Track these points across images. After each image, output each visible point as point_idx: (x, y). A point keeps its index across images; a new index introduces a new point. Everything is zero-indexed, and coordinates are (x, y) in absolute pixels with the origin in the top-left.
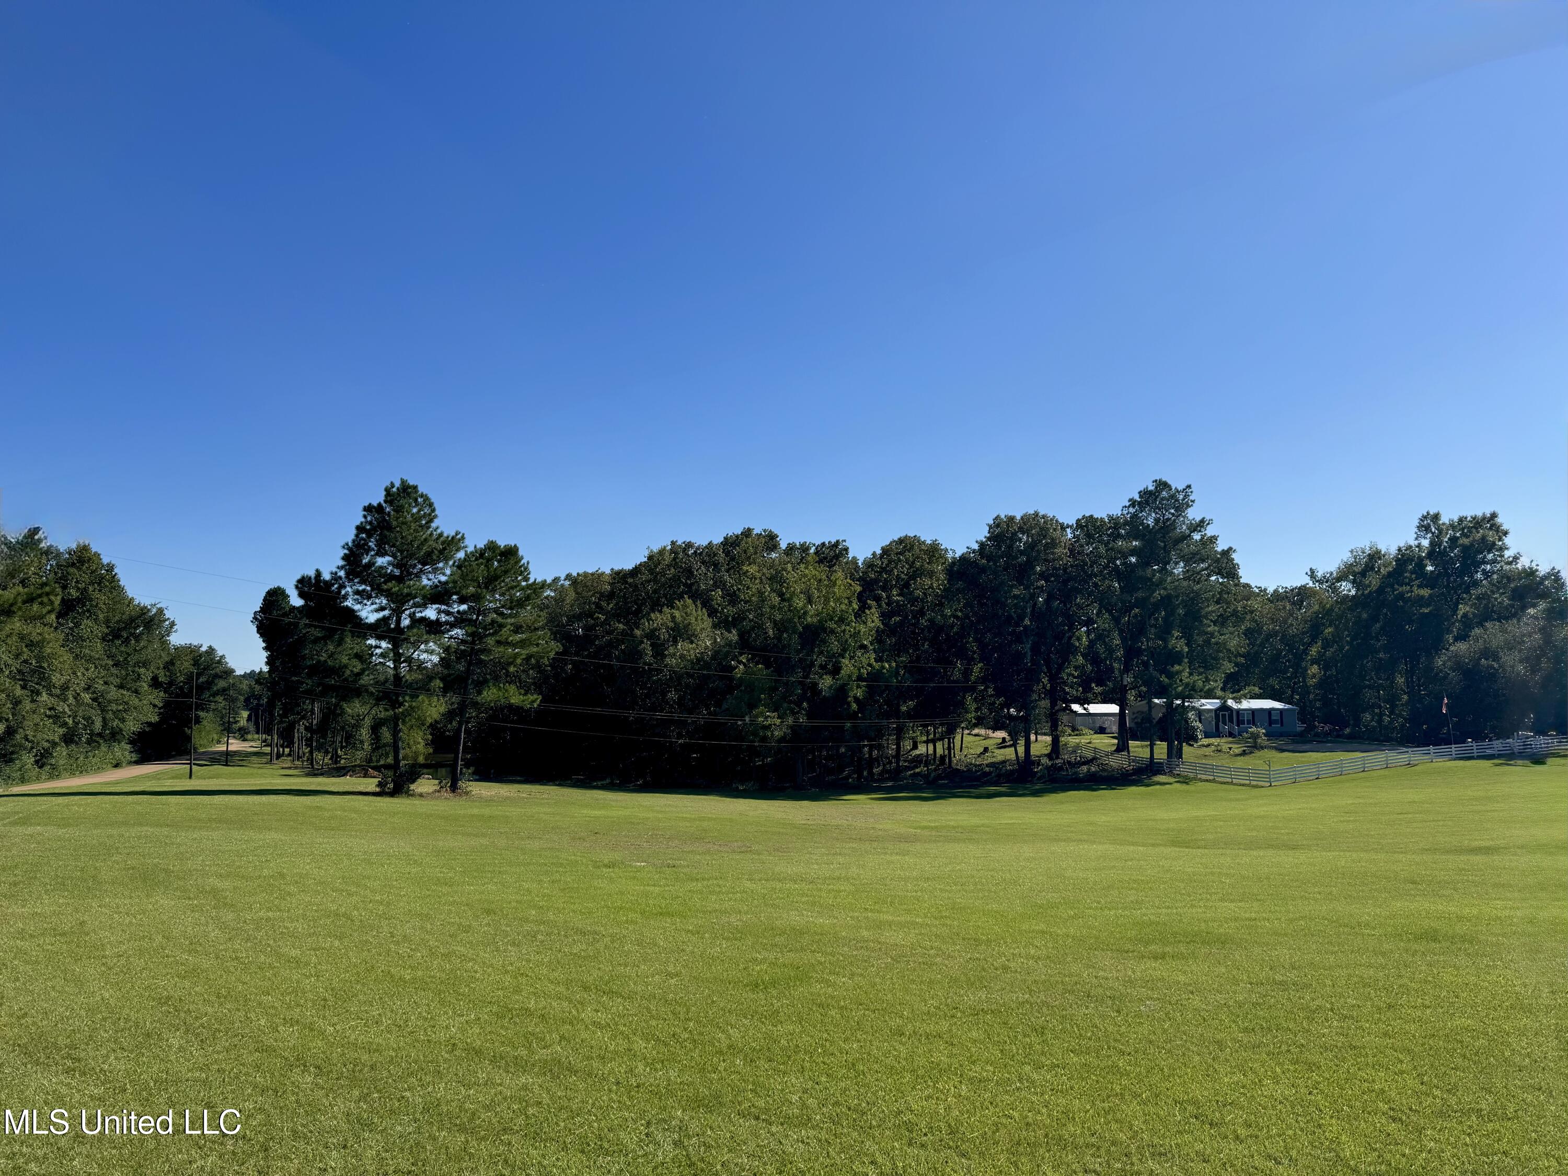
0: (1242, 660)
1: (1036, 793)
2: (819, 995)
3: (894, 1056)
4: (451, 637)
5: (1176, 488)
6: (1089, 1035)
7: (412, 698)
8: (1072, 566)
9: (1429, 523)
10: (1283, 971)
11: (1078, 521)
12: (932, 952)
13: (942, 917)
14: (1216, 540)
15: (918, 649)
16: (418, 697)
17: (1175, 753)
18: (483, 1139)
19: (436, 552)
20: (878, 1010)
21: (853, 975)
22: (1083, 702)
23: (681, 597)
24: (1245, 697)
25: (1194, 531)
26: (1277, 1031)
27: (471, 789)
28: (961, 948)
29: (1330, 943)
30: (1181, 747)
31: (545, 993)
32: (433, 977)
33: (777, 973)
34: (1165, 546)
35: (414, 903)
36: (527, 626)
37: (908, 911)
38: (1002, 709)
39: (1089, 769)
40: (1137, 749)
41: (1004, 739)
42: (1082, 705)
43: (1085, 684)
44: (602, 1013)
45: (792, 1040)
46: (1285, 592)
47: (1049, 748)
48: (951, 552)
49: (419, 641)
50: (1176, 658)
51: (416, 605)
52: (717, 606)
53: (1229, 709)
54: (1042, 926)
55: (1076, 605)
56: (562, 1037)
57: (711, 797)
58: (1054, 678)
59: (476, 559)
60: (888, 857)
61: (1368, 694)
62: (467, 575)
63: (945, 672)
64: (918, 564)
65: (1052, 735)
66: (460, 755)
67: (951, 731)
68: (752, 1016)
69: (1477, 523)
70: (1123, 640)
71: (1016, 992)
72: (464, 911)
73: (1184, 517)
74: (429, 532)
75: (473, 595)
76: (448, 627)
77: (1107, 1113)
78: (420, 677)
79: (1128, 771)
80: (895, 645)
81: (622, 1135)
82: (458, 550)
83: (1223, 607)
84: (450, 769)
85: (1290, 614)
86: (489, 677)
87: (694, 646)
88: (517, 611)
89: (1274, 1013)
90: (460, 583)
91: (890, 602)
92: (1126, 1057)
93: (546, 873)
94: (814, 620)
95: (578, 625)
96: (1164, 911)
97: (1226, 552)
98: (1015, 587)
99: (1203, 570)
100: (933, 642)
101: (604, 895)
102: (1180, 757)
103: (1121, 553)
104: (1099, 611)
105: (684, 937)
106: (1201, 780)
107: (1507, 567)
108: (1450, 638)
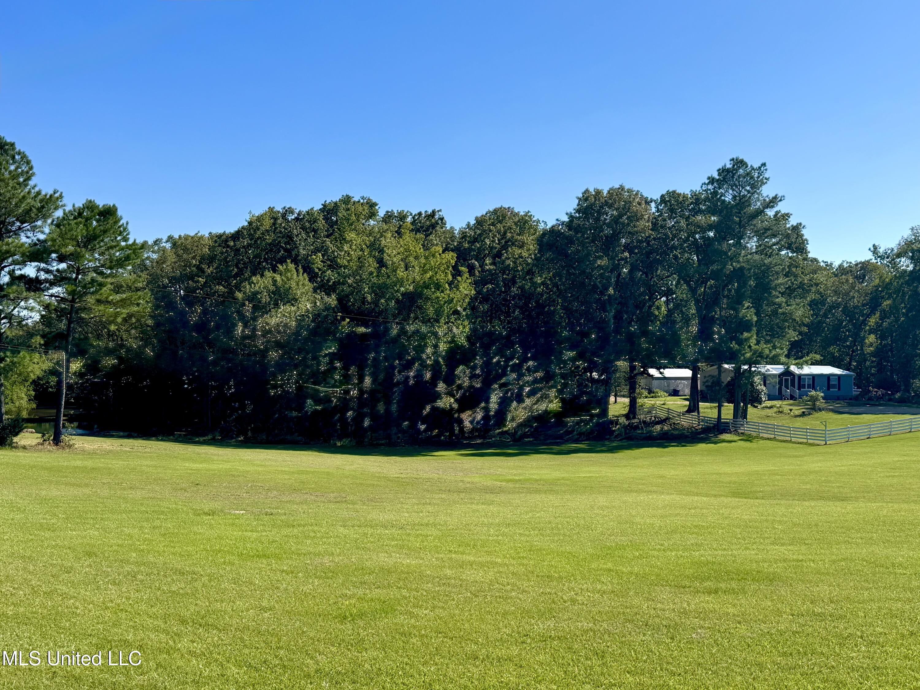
0: (805, 329)
1: (612, 450)
2: (403, 626)
3: (467, 677)
4: (52, 296)
5: (751, 166)
6: (644, 658)
7: (14, 354)
8: (654, 239)
10: (822, 604)
11: (662, 196)
12: (509, 587)
13: (519, 558)
14: (789, 217)
15: (510, 316)
16: (19, 353)
17: (740, 414)
19: (34, 210)
20: (456, 637)
21: (434, 607)
22: (660, 366)
23: (282, 261)
24: (806, 363)
25: (767, 208)
26: (812, 655)
27: (74, 442)
28: (535, 584)
29: (866, 581)
30: (747, 408)
31: (143, 627)
32: (35, 613)
33: (364, 607)
34: (740, 221)
35: (17, 546)
36: (128, 285)
37: (489, 553)
38: (586, 372)
39: (662, 428)
40: (706, 410)
42: (658, 369)
44: (198, 644)
45: (375, 664)
46: (849, 266)
47: (627, 409)
48: (542, 224)
49: (19, 298)
50: (746, 326)
51: (14, 263)
52: (317, 270)
53: (792, 374)
54: (610, 565)
55: (657, 276)
56: (159, 665)
57: (310, 453)
59: (75, 218)
60: (474, 507)
62: (66, 233)
64: (509, 235)
65: (630, 397)
66: (62, 410)
68: (340, 644)
70: (698, 310)
71: (581, 622)
72: (66, 554)
73: (759, 194)
74: (27, 190)
75: (72, 254)
76: (47, 285)
78: (21, 333)
79: (697, 429)
80: (487, 312)
82: (56, 208)
83: (791, 280)
84: (53, 423)
85: (853, 287)
86: (90, 335)
87: (293, 309)
88: (117, 271)
89: (811, 640)
90: (59, 241)
91: (483, 271)
92: (677, 678)
93: (147, 520)
94: (411, 288)
95: (180, 287)
96: (720, 552)
97: (797, 228)
98: (600, 258)
99: (774, 244)
100: (524, 309)
101: (203, 539)
102: (745, 417)
103: (699, 227)
104: (678, 283)
105: (279, 576)
106: (763, 438)
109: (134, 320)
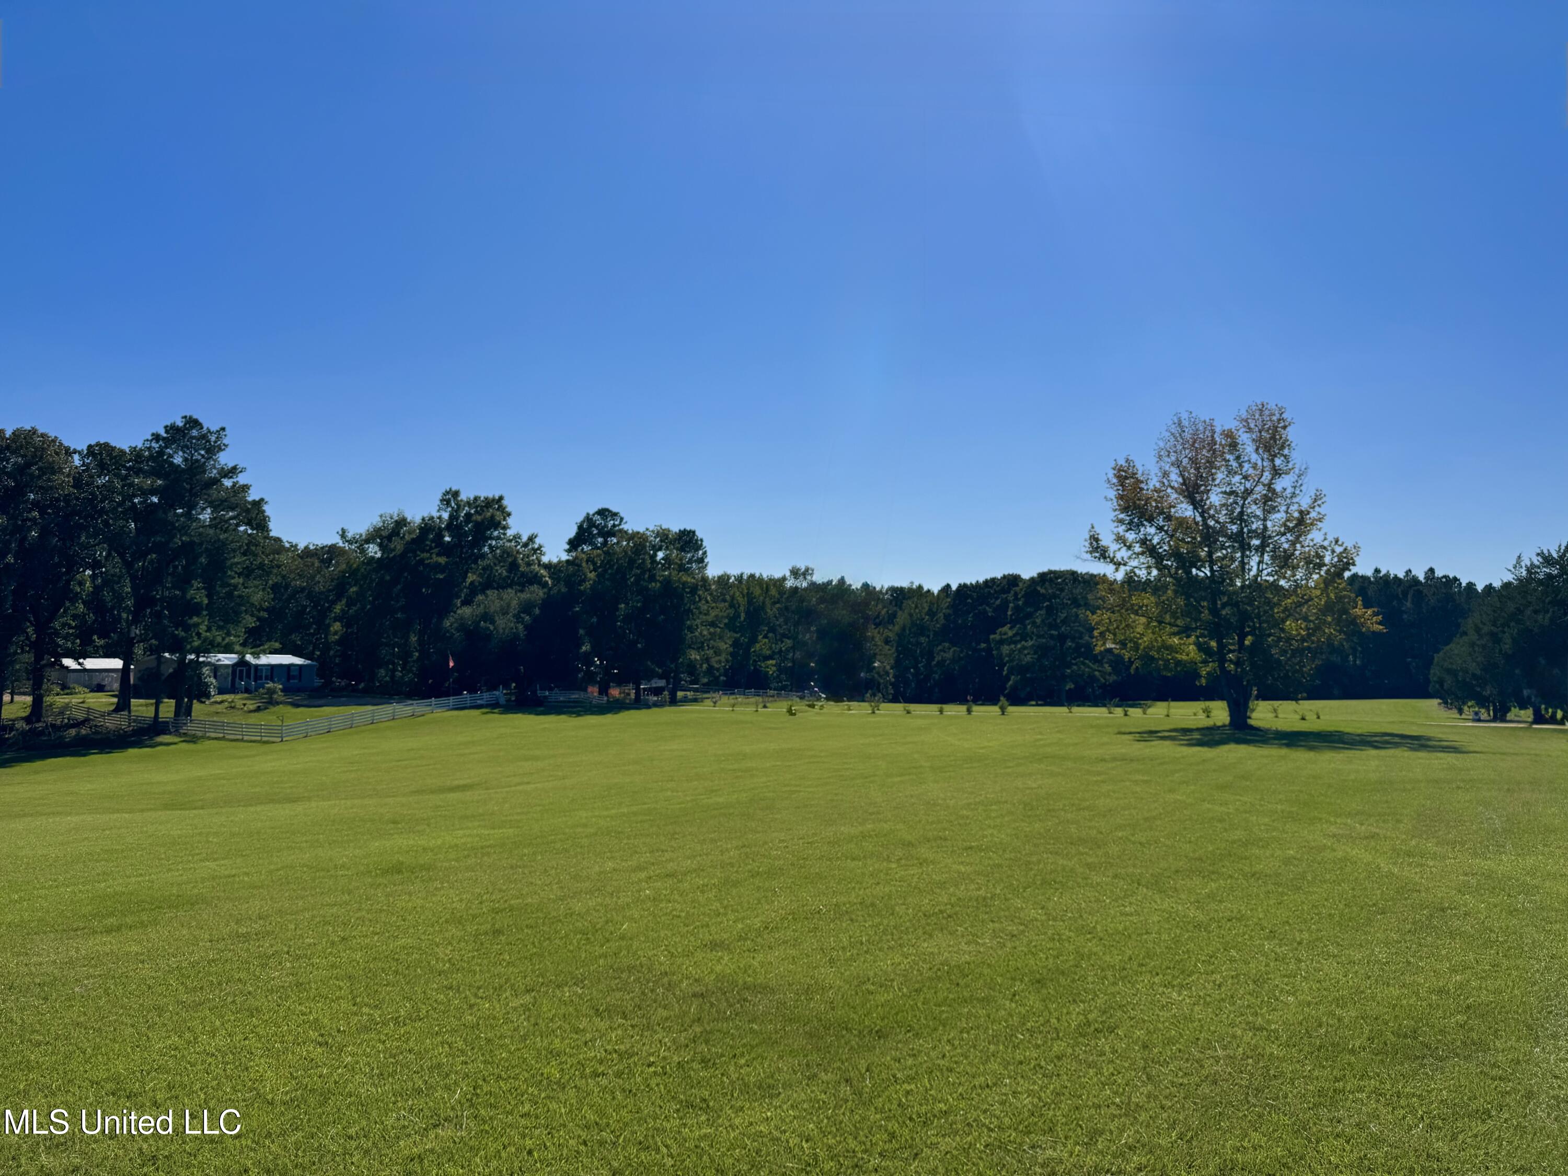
0: (265, 615)
5: (208, 429)
8: (77, 498)
9: (450, 497)
10: (248, 923)
14: (249, 488)
17: (183, 711)
22: (78, 656)
24: (264, 652)
25: (225, 477)
26: (227, 984)
29: (303, 888)
30: (191, 704)
34: (192, 489)
39: (78, 732)
40: (139, 708)
42: (77, 659)
43: (85, 636)
46: (315, 549)
47: (28, 710)
50: (196, 609)
53: (247, 664)
55: (78, 544)
58: (42, 627)
61: (384, 651)
65: (33, 695)
69: (488, 503)
70: (135, 588)
73: (215, 461)
79: (126, 732)
83: (249, 559)
85: (318, 571)
89: (228, 967)
92: (42, 1048)
96: (133, 880)
97: (258, 504)
99: (231, 518)
102: (190, 715)
103: (140, 490)
104: (109, 555)
106: (210, 738)
107: (508, 544)
108: (459, 602)
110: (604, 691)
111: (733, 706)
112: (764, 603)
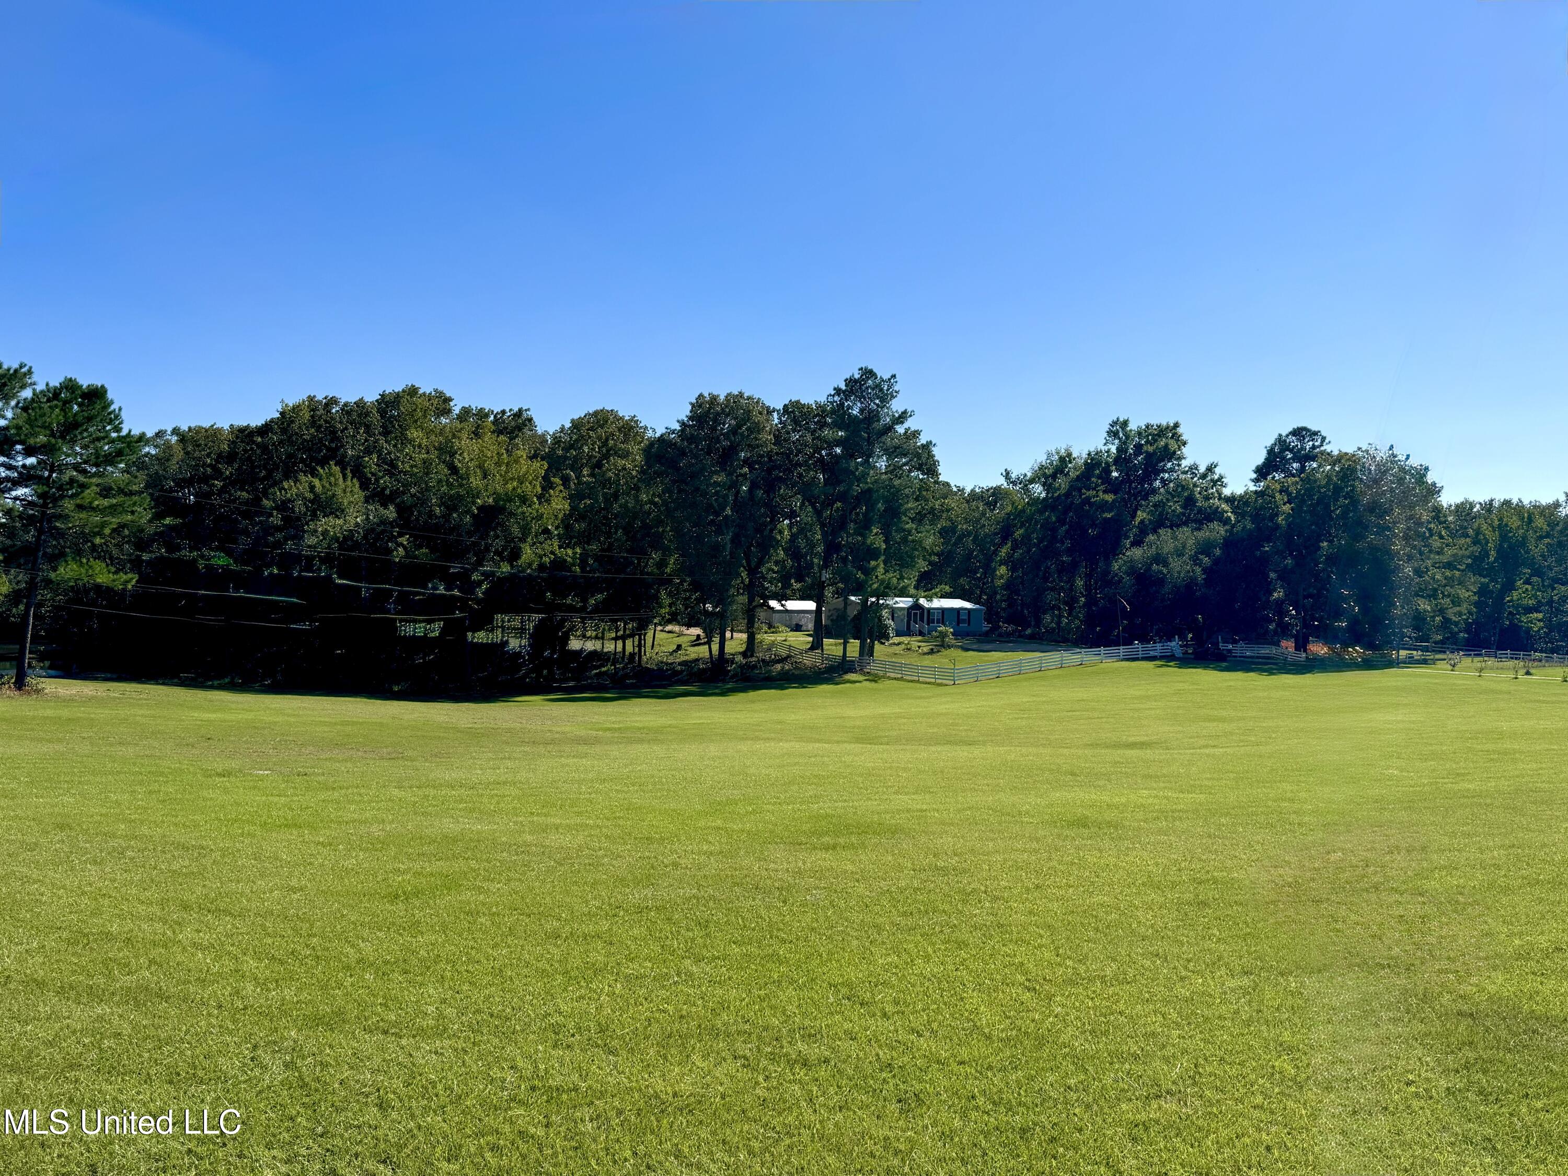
0: (935, 559)
1: (723, 694)
2: (469, 903)
3: (546, 959)
4: (16, 498)
5: (881, 377)
6: (753, 925)
8: (777, 454)
9: (1118, 429)
10: (945, 858)
11: (785, 406)
12: (601, 853)
13: (615, 818)
14: (919, 434)
15: (611, 537)
17: (866, 651)
18: (44, 1078)
20: (534, 914)
21: (509, 880)
22: (781, 598)
23: (323, 462)
24: (936, 595)
25: (897, 424)
26: (933, 913)
27: (43, 685)
28: (632, 847)
29: (992, 831)
30: (873, 645)
31: (132, 915)
33: (421, 883)
34: (869, 437)
36: (119, 488)
37: (579, 814)
38: (698, 604)
39: (783, 668)
40: (830, 647)
41: (698, 636)
42: (780, 601)
43: (785, 579)
44: (205, 934)
45: (432, 950)
46: (981, 492)
47: (744, 646)
48: (650, 431)
50: (874, 554)
52: (370, 475)
53: (921, 608)
54: (719, 823)
55: (779, 495)
56: (152, 962)
57: (358, 699)
58: (753, 571)
59: (49, 400)
60: (563, 760)
61: (1050, 597)
62: (36, 419)
63: (639, 562)
64: (611, 442)
65: (748, 632)
66: (28, 645)
67: (643, 626)
68: (389, 928)
69: (1161, 431)
70: (824, 534)
71: (683, 888)
72: (29, 826)
73: (888, 408)
75: (44, 446)
76: (9, 485)
77: (762, 1000)
79: (820, 669)
80: (584, 531)
81: (221, 1060)
82: (23, 387)
83: (921, 504)
84: (14, 663)
85: (984, 514)
86: (67, 550)
87: (341, 522)
88: (105, 469)
89: (932, 897)
90: (26, 429)
91: (580, 483)
92: (787, 945)
93: (141, 783)
94: (491, 500)
95: (189, 491)
96: (840, 804)
97: (927, 446)
98: (716, 472)
99: (905, 464)
100: (627, 529)
101: (215, 806)
102: (872, 655)
103: (826, 442)
104: (803, 504)
105: (313, 849)
106: (890, 678)
107: (1183, 477)
108: (1128, 543)
109: (126, 532)
110: (1301, 645)
111: (1481, 670)
112: (1524, 538)
